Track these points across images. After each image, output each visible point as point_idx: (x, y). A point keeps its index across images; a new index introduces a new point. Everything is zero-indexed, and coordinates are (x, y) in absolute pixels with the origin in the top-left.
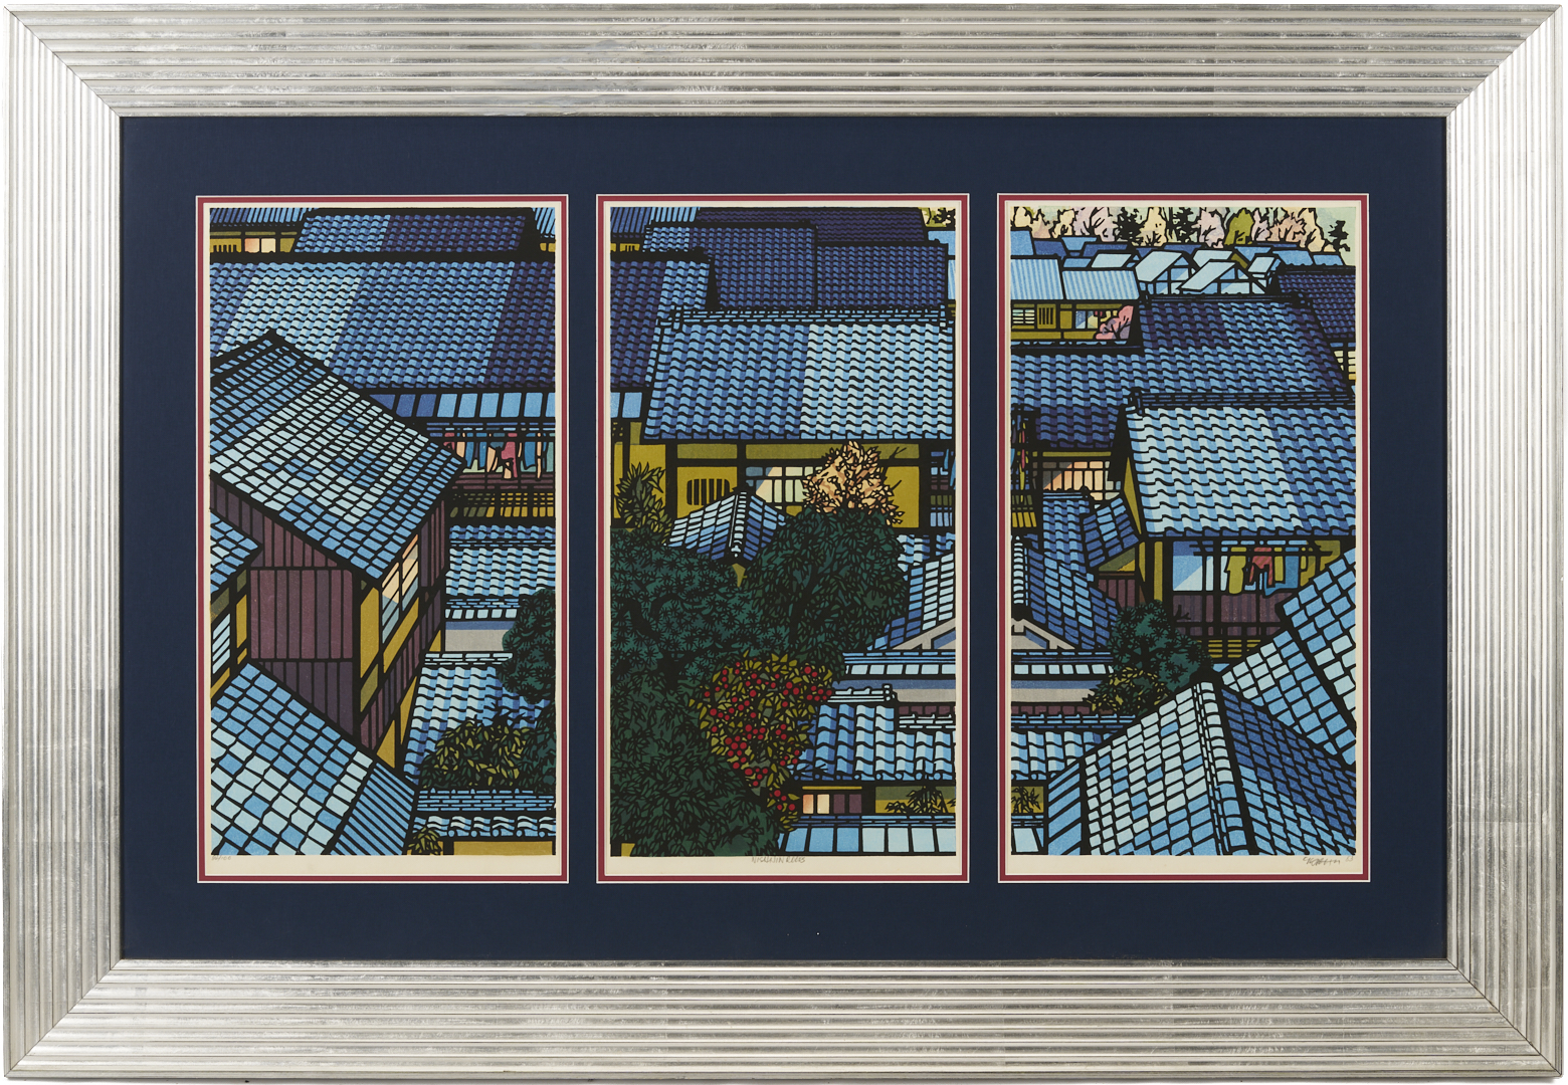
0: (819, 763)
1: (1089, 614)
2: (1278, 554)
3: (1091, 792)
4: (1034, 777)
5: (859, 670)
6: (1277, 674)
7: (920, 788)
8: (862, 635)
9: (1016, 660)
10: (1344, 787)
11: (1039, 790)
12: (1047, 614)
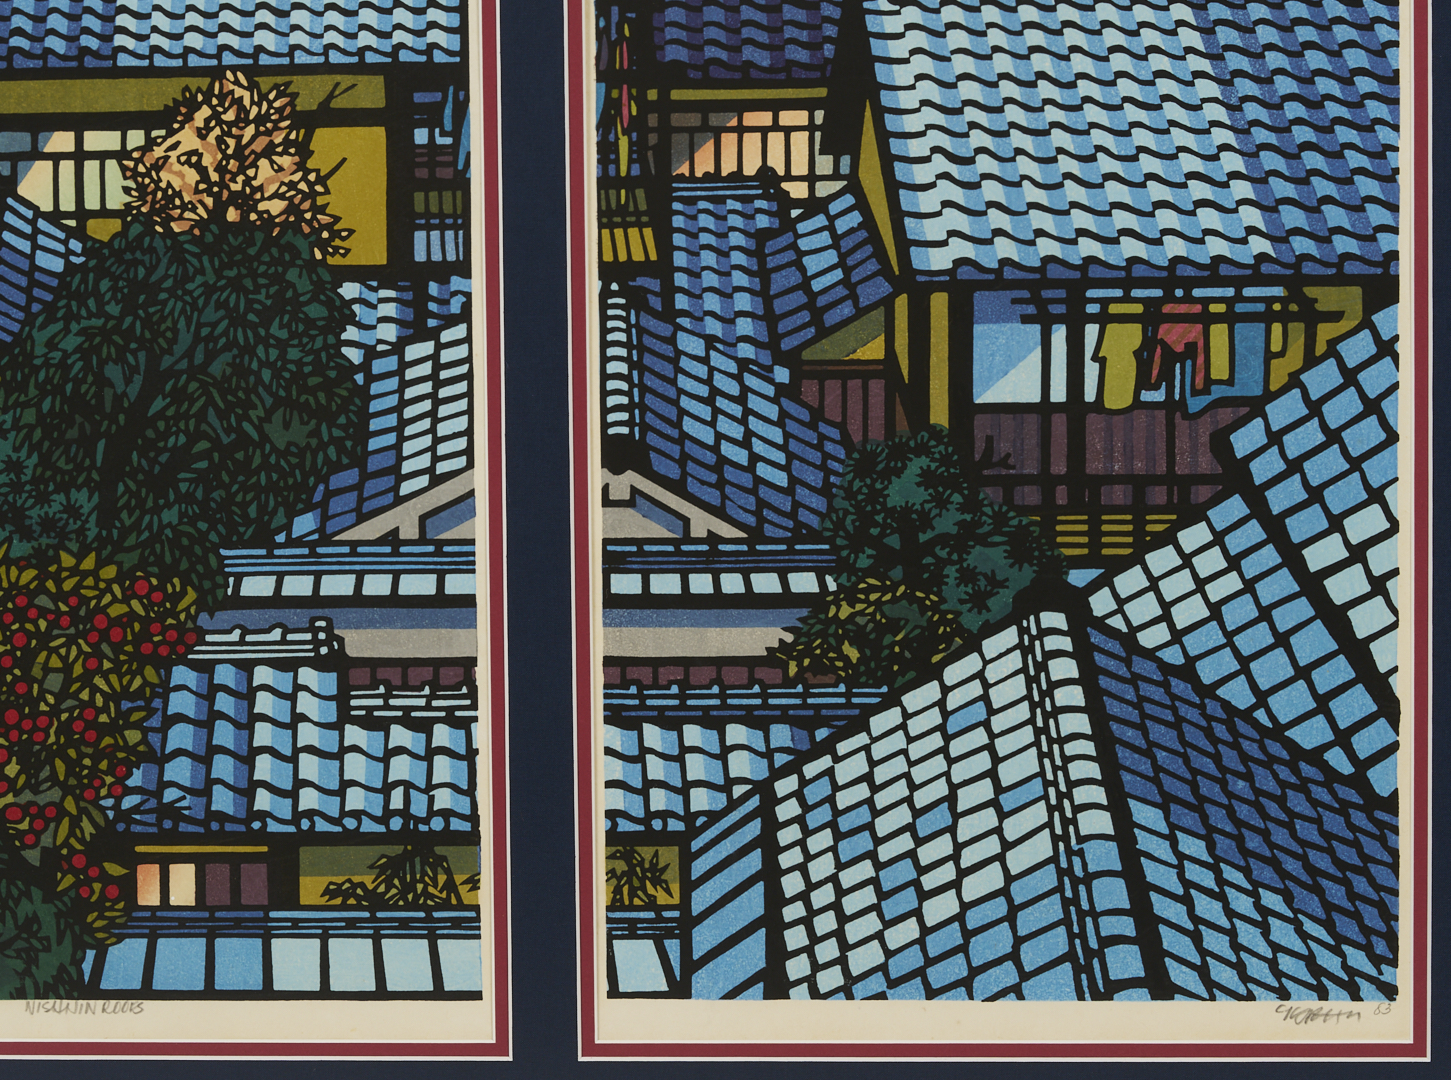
0: (170, 795)
1: (780, 457)
2: (1218, 318)
3: (787, 860)
4: (657, 824)
5: (258, 586)
6: (1215, 591)
7: (398, 849)
8: (262, 509)
9: (614, 563)
10: (1372, 847)
11: (669, 855)
12: (684, 459)
